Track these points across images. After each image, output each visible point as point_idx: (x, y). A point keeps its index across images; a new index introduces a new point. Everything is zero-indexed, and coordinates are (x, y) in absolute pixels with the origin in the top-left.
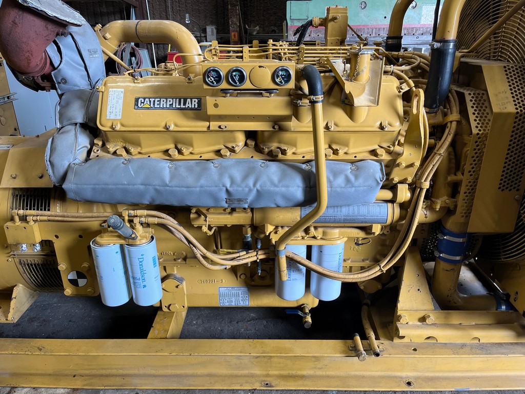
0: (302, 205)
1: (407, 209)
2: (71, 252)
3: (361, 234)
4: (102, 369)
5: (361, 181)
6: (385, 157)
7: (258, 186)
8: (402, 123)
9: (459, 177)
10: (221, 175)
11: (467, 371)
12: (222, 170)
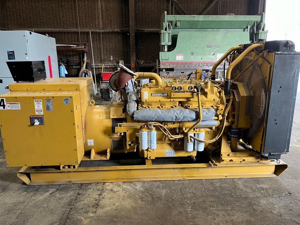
0: (194, 121)
1: (222, 122)
2: (131, 135)
3: (209, 130)
4: (131, 176)
5: (210, 113)
6: (216, 108)
7: (184, 115)
8: (219, 99)
9: (235, 113)
10: (174, 112)
11: (243, 173)
12: (174, 111)
